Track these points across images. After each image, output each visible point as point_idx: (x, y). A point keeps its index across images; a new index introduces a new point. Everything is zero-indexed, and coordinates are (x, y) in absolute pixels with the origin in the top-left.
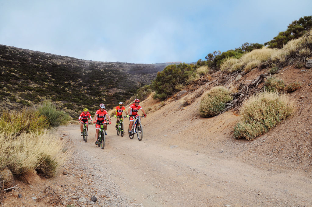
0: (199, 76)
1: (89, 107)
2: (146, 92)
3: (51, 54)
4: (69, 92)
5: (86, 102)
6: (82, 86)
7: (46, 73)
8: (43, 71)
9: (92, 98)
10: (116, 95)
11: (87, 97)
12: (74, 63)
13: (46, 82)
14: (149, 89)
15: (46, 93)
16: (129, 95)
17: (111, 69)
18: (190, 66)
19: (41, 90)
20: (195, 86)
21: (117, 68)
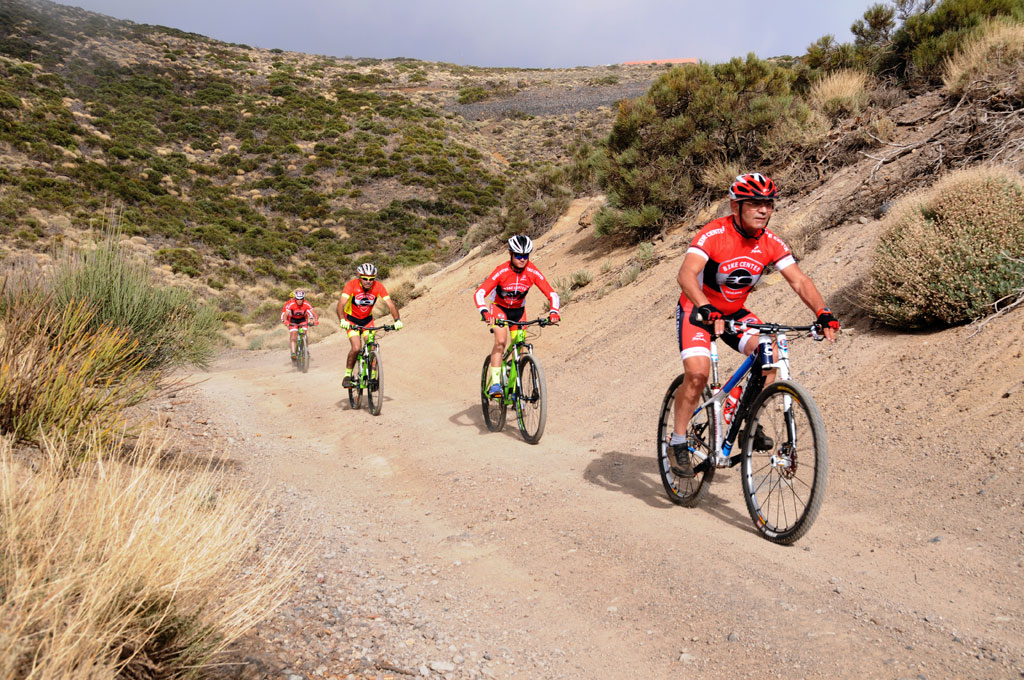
0: (824, 122)
1: (275, 267)
2: (547, 198)
3: (84, 15)
4: (180, 195)
5: (259, 241)
6: (241, 171)
7: (68, 102)
8: (49, 96)
9: (287, 223)
10: (396, 214)
11: (260, 219)
12: (198, 58)
13: (67, 144)
14: (561, 183)
15: (70, 199)
16: (453, 211)
17: (372, 91)
18: (780, 69)
19: (46, 185)
20: (807, 169)
21: (399, 89)
